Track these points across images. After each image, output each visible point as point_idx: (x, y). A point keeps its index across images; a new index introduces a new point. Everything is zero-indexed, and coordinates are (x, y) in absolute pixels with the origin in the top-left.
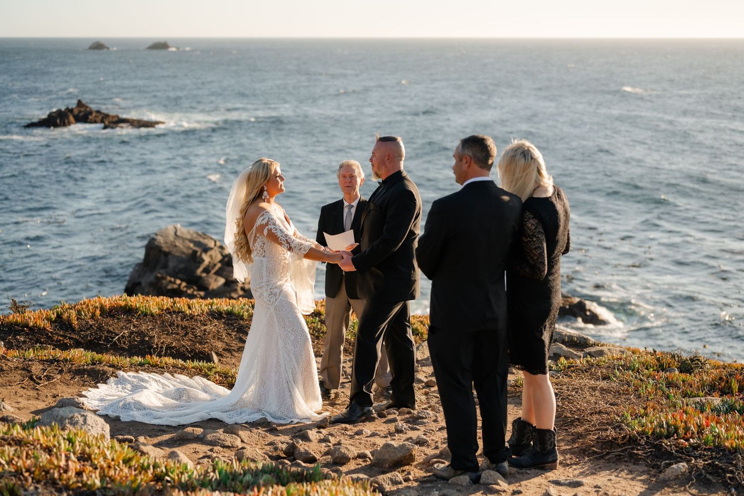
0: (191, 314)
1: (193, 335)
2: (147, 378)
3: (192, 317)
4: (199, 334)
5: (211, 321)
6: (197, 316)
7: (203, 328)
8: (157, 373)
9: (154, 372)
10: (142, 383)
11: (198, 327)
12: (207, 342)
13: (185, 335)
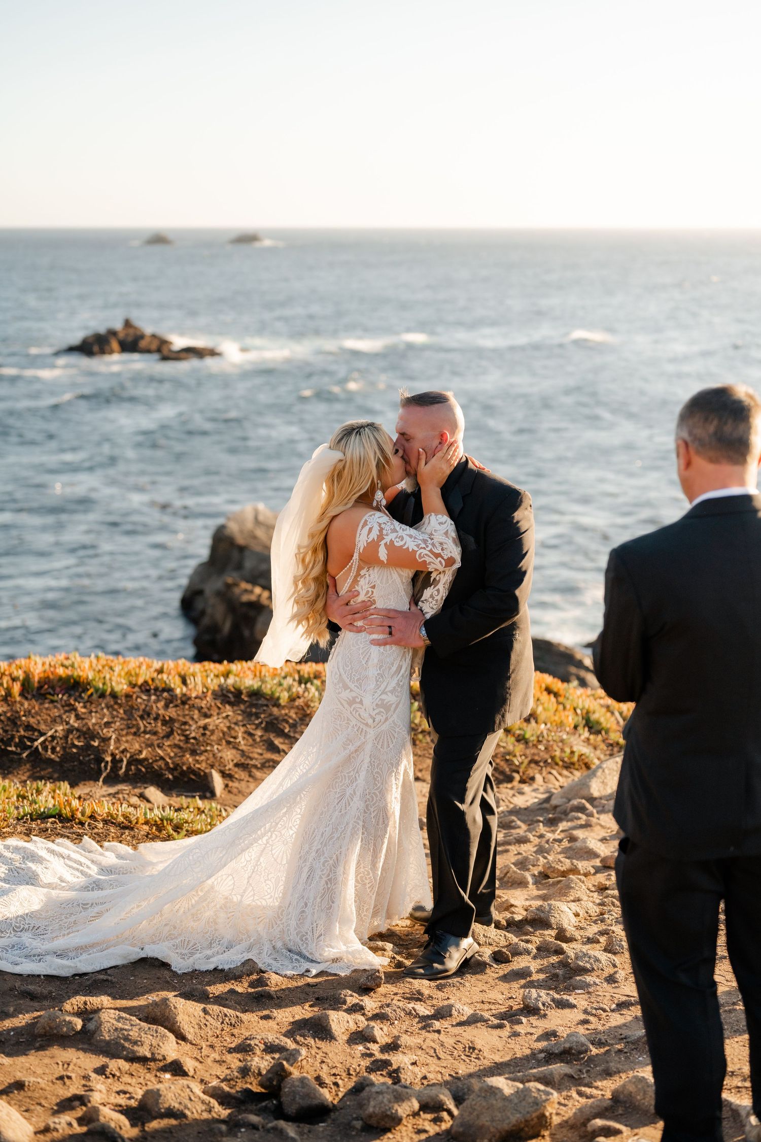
0: (185, 695)
1: (183, 735)
2: (43, 853)
3: (185, 700)
4: (193, 735)
5: (219, 708)
6: (196, 698)
7: (202, 722)
8: (68, 837)
9: (62, 836)
10: (30, 864)
11: (193, 719)
12: (206, 751)
13: (168, 736)
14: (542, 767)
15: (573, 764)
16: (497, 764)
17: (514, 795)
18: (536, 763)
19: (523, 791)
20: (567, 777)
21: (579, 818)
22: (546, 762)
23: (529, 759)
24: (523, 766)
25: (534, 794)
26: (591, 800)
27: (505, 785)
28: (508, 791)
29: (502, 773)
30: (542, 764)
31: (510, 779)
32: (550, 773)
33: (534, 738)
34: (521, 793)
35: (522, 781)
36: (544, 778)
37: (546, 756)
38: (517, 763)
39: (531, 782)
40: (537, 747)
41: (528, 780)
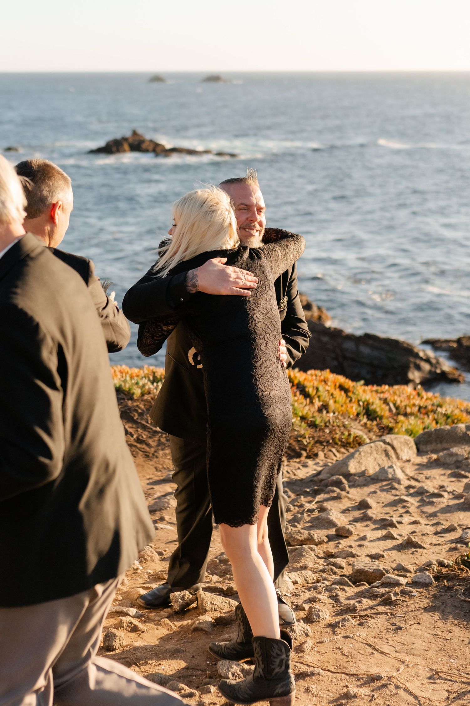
14: (325, 446)
15: (349, 443)
16: (290, 444)
17: (299, 468)
18: (321, 443)
19: (307, 464)
20: (343, 453)
21: (333, 491)
22: (328, 442)
23: (316, 440)
24: (310, 446)
25: (315, 467)
26: (348, 476)
27: (295, 460)
28: (296, 464)
29: (294, 450)
30: (325, 444)
31: (299, 455)
32: (330, 451)
33: (323, 424)
34: (305, 466)
35: (308, 457)
36: (325, 454)
37: (328, 438)
38: (306, 443)
39: (315, 457)
40: (324, 431)
41: (312, 456)
